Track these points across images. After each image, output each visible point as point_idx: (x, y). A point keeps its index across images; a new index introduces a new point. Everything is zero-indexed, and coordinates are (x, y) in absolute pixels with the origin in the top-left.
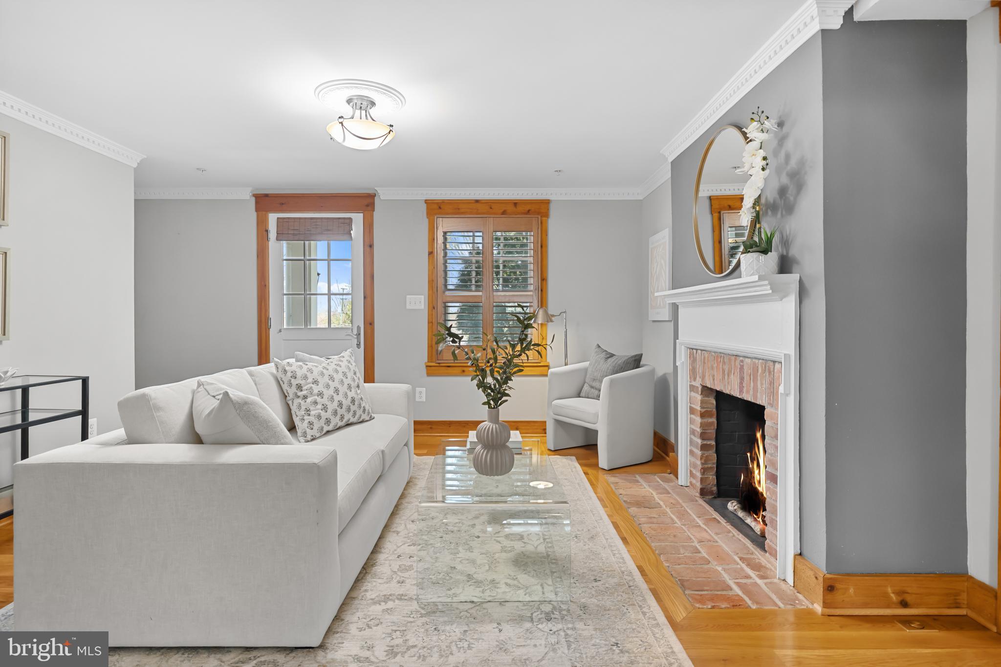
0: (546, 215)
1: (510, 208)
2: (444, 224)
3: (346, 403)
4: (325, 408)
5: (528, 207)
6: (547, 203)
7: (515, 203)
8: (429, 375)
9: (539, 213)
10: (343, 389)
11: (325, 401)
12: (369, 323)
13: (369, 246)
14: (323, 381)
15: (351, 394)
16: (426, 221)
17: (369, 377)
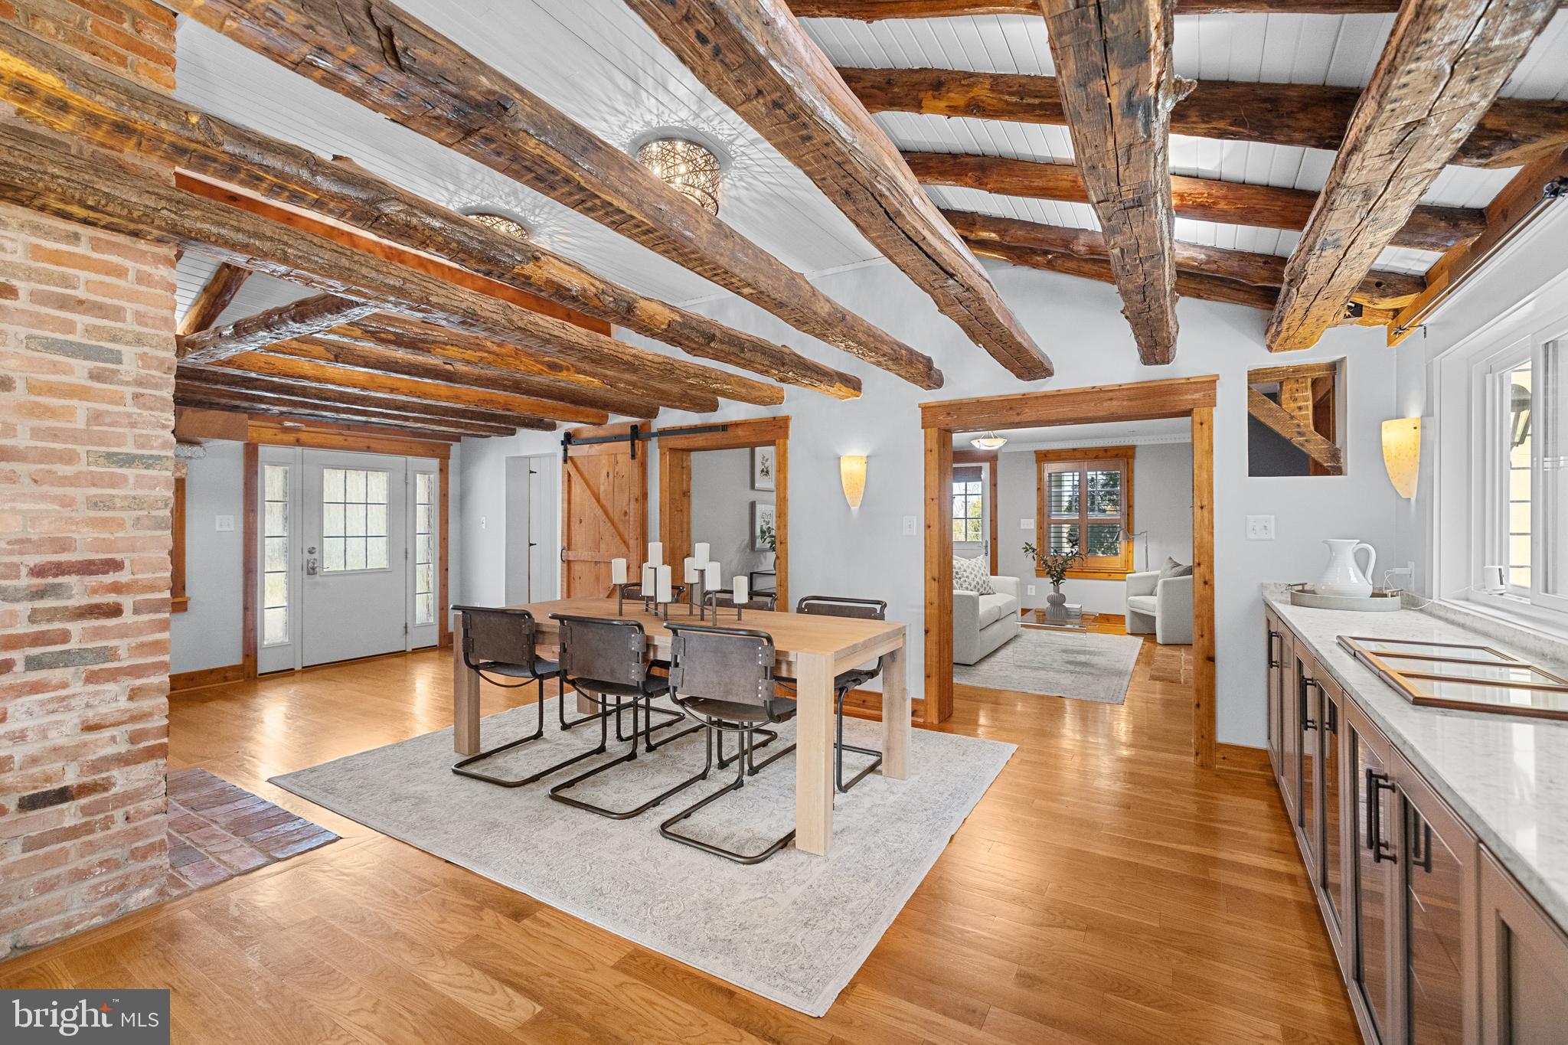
0: (1133, 457)
1: (1101, 454)
2: (1051, 468)
3: (981, 582)
4: (970, 584)
5: (1115, 453)
6: (1133, 448)
7: (1106, 450)
8: (1037, 576)
9: (1125, 456)
10: (979, 575)
11: (970, 580)
12: (994, 539)
13: (994, 485)
14: (969, 570)
15: (984, 578)
16: (1035, 466)
17: (994, 571)
